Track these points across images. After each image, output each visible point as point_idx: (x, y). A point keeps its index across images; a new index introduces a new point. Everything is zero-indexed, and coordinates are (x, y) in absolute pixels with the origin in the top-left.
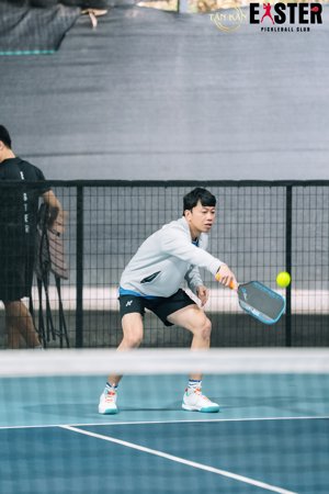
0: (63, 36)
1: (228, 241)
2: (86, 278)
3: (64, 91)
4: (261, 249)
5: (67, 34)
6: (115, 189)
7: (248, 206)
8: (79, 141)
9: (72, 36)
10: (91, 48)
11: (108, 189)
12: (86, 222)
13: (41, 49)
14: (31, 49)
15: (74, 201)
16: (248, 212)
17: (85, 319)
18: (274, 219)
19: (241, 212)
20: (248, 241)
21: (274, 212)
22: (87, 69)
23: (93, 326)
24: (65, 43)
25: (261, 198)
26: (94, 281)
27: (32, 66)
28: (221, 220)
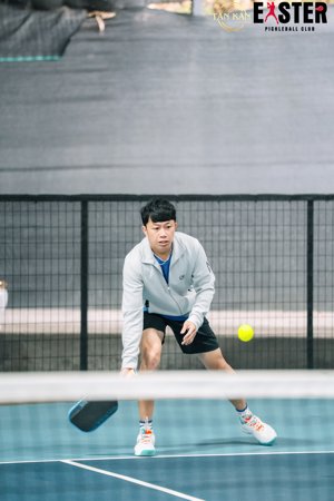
0: (67, 41)
1: (244, 260)
2: (91, 300)
3: (70, 100)
4: (280, 268)
5: (73, 38)
6: (122, 204)
7: (266, 222)
8: (84, 153)
9: (78, 40)
10: (97, 53)
11: (115, 203)
12: (91, 240)
13: (45, 54)
14: (34, 54)
15: (78, 217)
16: (266, 229)
17: (90, 343)
18: (294, 236)
19: (258, 229)
20: (266, 259)
21: (294, 229)
22: (94, 76)
23: (99, 352)
24: (70, 48)
25: (280, 214)
26: (100, 303)
27: (35, 73)
28: (237, 238)
